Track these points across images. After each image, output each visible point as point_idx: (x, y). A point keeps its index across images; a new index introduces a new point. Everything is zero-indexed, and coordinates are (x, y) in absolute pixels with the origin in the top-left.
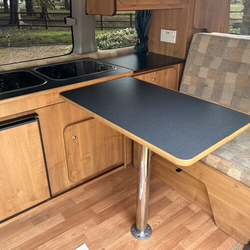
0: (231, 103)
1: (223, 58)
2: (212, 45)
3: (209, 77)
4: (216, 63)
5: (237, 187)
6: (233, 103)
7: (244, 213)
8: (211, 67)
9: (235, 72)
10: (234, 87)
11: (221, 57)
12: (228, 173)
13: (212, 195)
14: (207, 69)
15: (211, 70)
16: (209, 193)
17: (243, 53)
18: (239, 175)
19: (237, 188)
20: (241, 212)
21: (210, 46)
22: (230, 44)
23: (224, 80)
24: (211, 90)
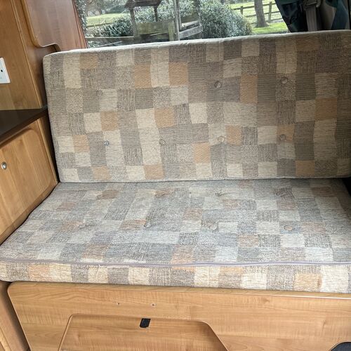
0: (163, 159)
1: (117, 88)
2: (88, 70)
3: (105, 128)
4: (110, 100)
5: (267, 301)
6: (166, 159)
7: (289, 336)
8: (103, 108)
9: (149, 105)
10: (157, 132)
11: (113, 86)
12: (243, 285)
13: (224, 333)
14: (97, 115)
15: (106, 113)
16: (217, 333)
17: (148, 72)
18: (264, 281)
19: (267, 303)
20: (283, 336)
21: (85, 73)
22: (121, 62)
23: (136, 125)
24: (120, 149)
